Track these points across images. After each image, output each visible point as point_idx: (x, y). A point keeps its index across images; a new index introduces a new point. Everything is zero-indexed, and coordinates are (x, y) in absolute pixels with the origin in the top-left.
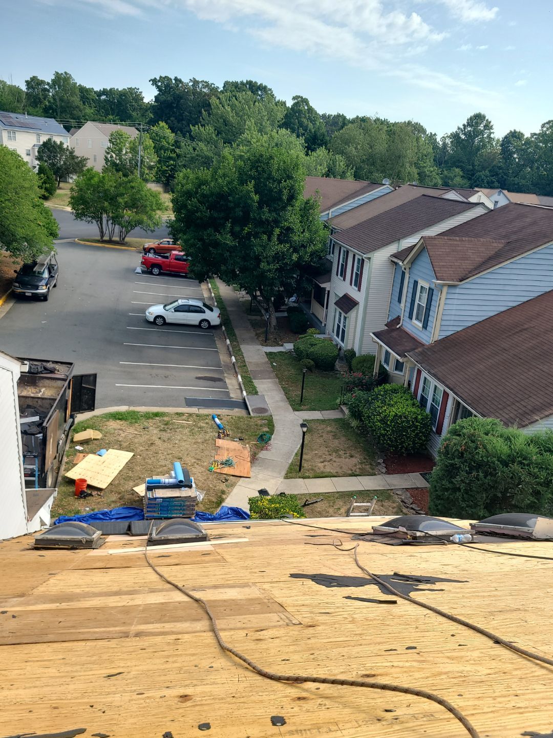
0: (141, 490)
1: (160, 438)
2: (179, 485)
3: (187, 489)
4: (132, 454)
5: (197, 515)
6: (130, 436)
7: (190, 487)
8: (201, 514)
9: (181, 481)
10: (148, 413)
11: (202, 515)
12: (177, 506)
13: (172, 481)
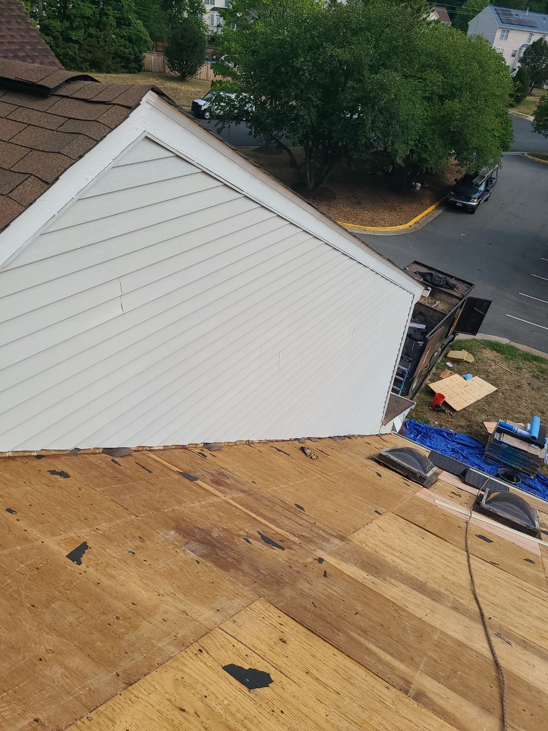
0: (491, 426)
1: (529, 384)
2: (530, 440)
3: (537, 447)
4: (495, 389)
5: (537, 476)
6: (501, 371)
7: (542, 447)
8: (543, 477)
9: (534, 438)
10: (527, 354)
11: (541, 478)
12: (520, 458)
13: (524, 432)
